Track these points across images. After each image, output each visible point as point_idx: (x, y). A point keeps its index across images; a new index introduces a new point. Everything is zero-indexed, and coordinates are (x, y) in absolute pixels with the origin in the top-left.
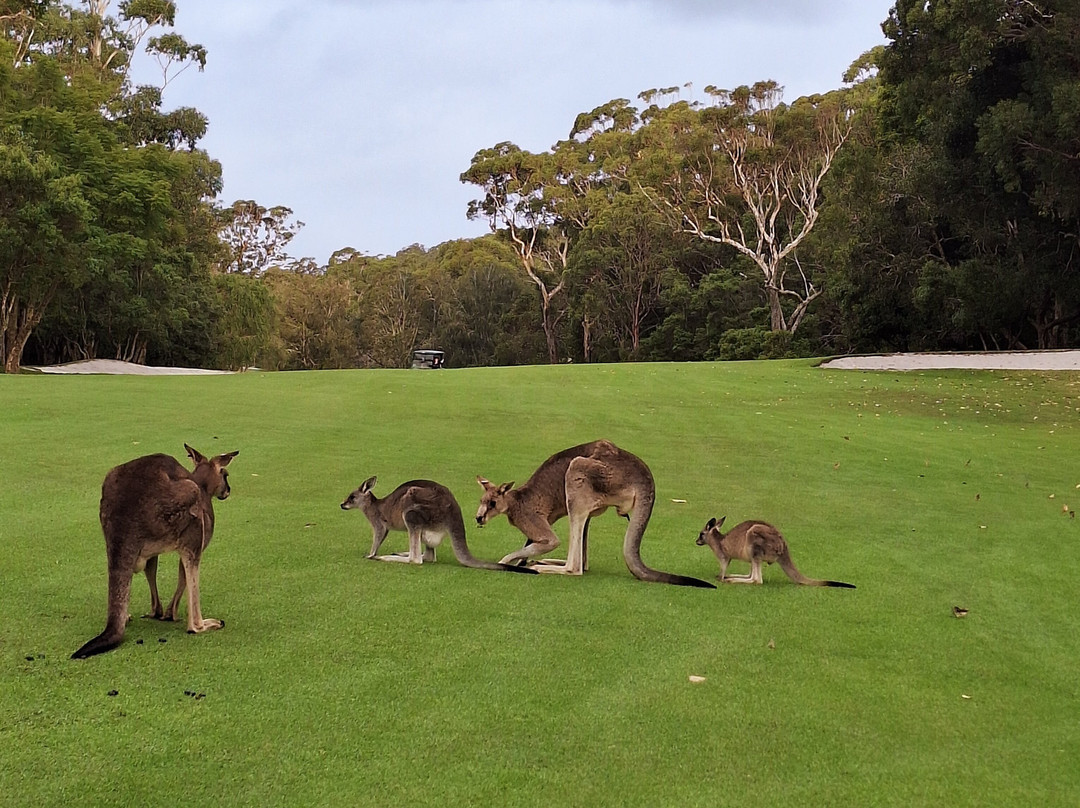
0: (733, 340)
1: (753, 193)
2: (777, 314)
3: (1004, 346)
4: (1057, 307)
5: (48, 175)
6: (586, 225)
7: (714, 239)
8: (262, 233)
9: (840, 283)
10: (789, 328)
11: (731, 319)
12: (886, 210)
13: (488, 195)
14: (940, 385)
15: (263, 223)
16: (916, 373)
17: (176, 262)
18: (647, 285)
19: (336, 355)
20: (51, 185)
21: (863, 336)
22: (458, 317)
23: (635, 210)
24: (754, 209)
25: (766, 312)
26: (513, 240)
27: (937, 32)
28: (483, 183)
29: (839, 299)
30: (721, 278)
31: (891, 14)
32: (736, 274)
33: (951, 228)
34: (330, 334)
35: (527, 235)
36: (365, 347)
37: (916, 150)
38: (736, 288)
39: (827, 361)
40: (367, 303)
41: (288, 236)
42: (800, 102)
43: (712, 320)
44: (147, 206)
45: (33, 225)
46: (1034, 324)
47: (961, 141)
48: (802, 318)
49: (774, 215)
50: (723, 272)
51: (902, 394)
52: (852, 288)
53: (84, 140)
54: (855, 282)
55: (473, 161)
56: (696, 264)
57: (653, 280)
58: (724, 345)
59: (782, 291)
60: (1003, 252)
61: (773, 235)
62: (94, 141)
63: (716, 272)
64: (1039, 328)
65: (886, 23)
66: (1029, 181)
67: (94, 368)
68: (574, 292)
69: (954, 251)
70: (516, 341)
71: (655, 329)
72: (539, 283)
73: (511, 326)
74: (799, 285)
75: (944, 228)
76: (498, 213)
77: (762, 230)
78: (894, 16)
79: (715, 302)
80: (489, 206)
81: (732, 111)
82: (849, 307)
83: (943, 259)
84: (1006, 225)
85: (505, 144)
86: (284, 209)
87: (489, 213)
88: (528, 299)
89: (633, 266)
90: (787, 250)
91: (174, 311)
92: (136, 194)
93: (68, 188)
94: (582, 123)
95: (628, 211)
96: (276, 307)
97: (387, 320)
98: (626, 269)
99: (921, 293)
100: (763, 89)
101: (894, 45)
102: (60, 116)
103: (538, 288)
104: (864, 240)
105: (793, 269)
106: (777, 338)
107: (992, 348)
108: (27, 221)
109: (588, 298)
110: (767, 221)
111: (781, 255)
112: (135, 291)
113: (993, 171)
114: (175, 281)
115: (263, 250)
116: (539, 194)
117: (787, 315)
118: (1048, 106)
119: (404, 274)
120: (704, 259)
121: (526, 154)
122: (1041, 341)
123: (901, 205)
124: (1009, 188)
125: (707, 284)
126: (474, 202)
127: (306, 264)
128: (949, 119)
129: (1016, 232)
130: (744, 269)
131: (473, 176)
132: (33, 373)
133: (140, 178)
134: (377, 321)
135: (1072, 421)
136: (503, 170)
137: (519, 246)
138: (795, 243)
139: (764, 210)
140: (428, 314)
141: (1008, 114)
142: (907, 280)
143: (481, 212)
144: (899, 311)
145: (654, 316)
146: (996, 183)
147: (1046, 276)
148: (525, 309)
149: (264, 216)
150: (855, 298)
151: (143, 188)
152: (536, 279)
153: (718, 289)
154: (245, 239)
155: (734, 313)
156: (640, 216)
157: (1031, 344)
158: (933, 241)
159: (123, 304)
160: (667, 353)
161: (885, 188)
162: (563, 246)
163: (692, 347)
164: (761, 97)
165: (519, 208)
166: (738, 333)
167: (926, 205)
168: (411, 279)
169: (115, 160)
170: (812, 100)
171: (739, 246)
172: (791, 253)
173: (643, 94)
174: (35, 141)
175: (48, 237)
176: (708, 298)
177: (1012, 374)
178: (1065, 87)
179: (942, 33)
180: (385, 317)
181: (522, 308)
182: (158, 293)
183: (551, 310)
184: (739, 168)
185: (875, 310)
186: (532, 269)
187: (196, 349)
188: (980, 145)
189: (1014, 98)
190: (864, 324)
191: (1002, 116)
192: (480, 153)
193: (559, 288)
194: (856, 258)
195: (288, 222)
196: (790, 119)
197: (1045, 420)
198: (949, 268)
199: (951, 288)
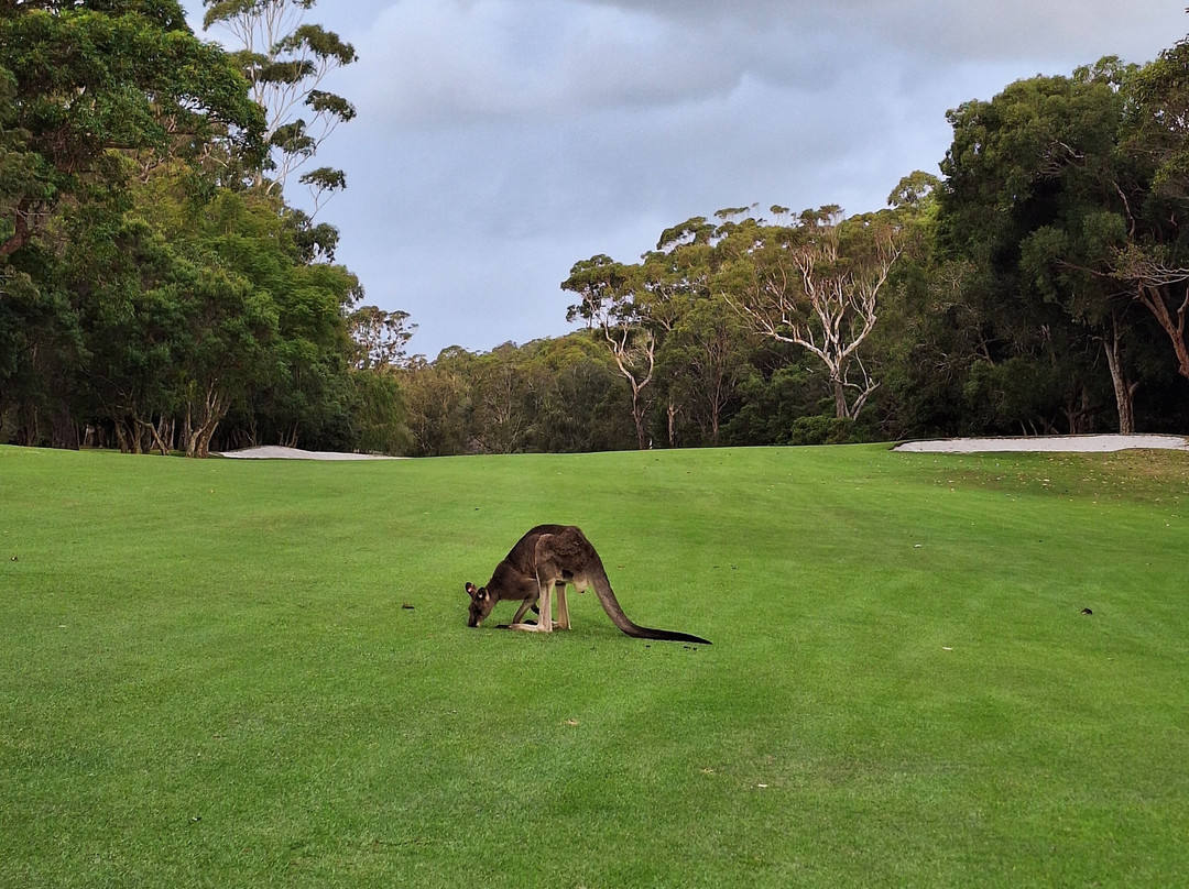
0: (803, 426)
1: (820, 299)
2: (840, 404)
3: (1041, 432)
4: (1085, 398)
5: (245, 293)
6: (672, 327)
7: (787, 339)
8: (386, 334)
9: (898, 376)
10: (852, 415)
11: (801, 408)
12: (939, 316)
13: (585, 300)
14: (998, 464)
15: (384, 325)
16: (977, 455)
17: (326, 362)
18: (726, 379)
19: (450, 440)
20: (248, 302)
21: (919, 422)
22: (559, 406)
23: (714, 314)
24: (822, 314)
25: (832, 402)
26: (607, 340)
27: (986, 170)
28: (581, 290)
29: (898, 391)
30: (791, 373)
31: (947, 154)
32: (803, 369)
33: (995, 331)
34: (445, 422)
35: (618, 335)
36: (475, 433)
37: (965, 266)
38: (803, 381)
39: (899, 445)
40: (478, 395)
41: (407, 336)
42: (855, 218)
43: (783, 409)
44: (318, 316)
45: (235, 336)
46: (1067, 414)
47: (1005, 259)
48: (863, 407)
49: (838, 319)
50: (792, 367)
51: (968, 472)
52: (909, 382)
53: (264, 261)
54: (913, 377)
55: (572, 271)
56: (767, 360)
57: (730, 374)
58: (796, 431)
59: (846, 384)
60: (1039, 352)
61: (837, 336)
62: (273, 262)
63: (785, 368)
64: (1070, 416)
65: (943, 162)
66: (1063, 293)
67: (265, 453)
68: (661, 385)
69: (997, 351)
70: (608, 426)
71: (732, 417)
72: (630, 376)
73: (605, 413)
74: (859, 379)
75: (988, 331)
76: (594, 316)
77: (828, 331)
78: (950, 157)
79: (785, 394)
80: (586, 310)
81: (801, 231)
82: (906, 399)
83: (987, 357)
84: (1039, 328)
85: (600, 256)
86: (403, 313)
87: (586, 317)
88: (619, 390)
89: (713, 362)
90: (849, 349)
91: (328, 404)
92: (309, 306)
93: (263, 304)
94: (667, 236)
95: (708, 315)
96: (403, 398)
97: (496, 410)
98: (707, 365)
99: (971, 387)
100: (828, 210)
101: (949, 181)
102: (246, 242)
103: (629, 381)
104: (921, 342)
105: (854, 365)
106: (842, 423)
107: (1031, 434)
108: (229, 332)
109: (675, 390)
110: (833, 324)
111: (844, 354)
112: (295, 387)
113: (1033, 284)
114: (329, 378)
115: (386, 350)
116: (629, 299)
117: (850, 405)
118: (1079, 230)
119: (509, 369)
120: (773, 356)
121: (619, 265)
122: (1073, 428)
123: (952, 312)
124: (1047, 299)
125: (778, 378)
126: (573, 306)
127: (417, 360)
128: (994, 241)
129: (1049, 335)
130: (810, 364)
131: (572, 284)
132: (216, 457)
133: (312, 292)
134: (486, 410)
135: (1111, 493)
136: (599, 279)
137: (612, 345)
138: (856, 343)
139: (830, 316)
140: (530, 404)
141: (1046, 239)
142: (958, 375)
143: (579, 315)
144: (950, 401)
145: (733, 405)
146: (1035, 294)
147: (1076, 372)
148: (615, 399)
149: (386, 320)
150: (912, 391)
151: (315, 301)
152: (627, 373)
153: (788, 382)
154: (371, 339)
155: (803, 403)
156: (718, 319)
157: (1063, 430)
158: (978, 342)
159: (286, 399)
160: (744, 437)
161: (938, 298)
162: (649, 344)
163: (764, 431)
164: (825, 219)
165: (612, 312)
166: (809, 420)
167: (973, 313)
168: (515, 373)
169: (289, 278)
170: (864, 218)
171: (809, 345)
172: (853, 352)
173: (720, 212)
174: (229, 264)
175: (248, 345)
176: (780, 390)
177: (1056, 455)
178: (1094, 215)
179: (991, 171)
180: (493, 407)
181: (613, 398)
182: (313, 388)
183: (640, 401)
184: (809, 279)
185: (930, 401)
186: (623, 365)
187: (339, 436)
188: (1023, 263)
189: (1051, 224)
190: (919, 412)
191: (1041, 240)
192: (577, 264)
193: (647, 381)
194: (914, 357)
195: (406, 324)
196: (852, 237)
197: (1088, 493)
198: (993, 366)
199: (996, 383)
